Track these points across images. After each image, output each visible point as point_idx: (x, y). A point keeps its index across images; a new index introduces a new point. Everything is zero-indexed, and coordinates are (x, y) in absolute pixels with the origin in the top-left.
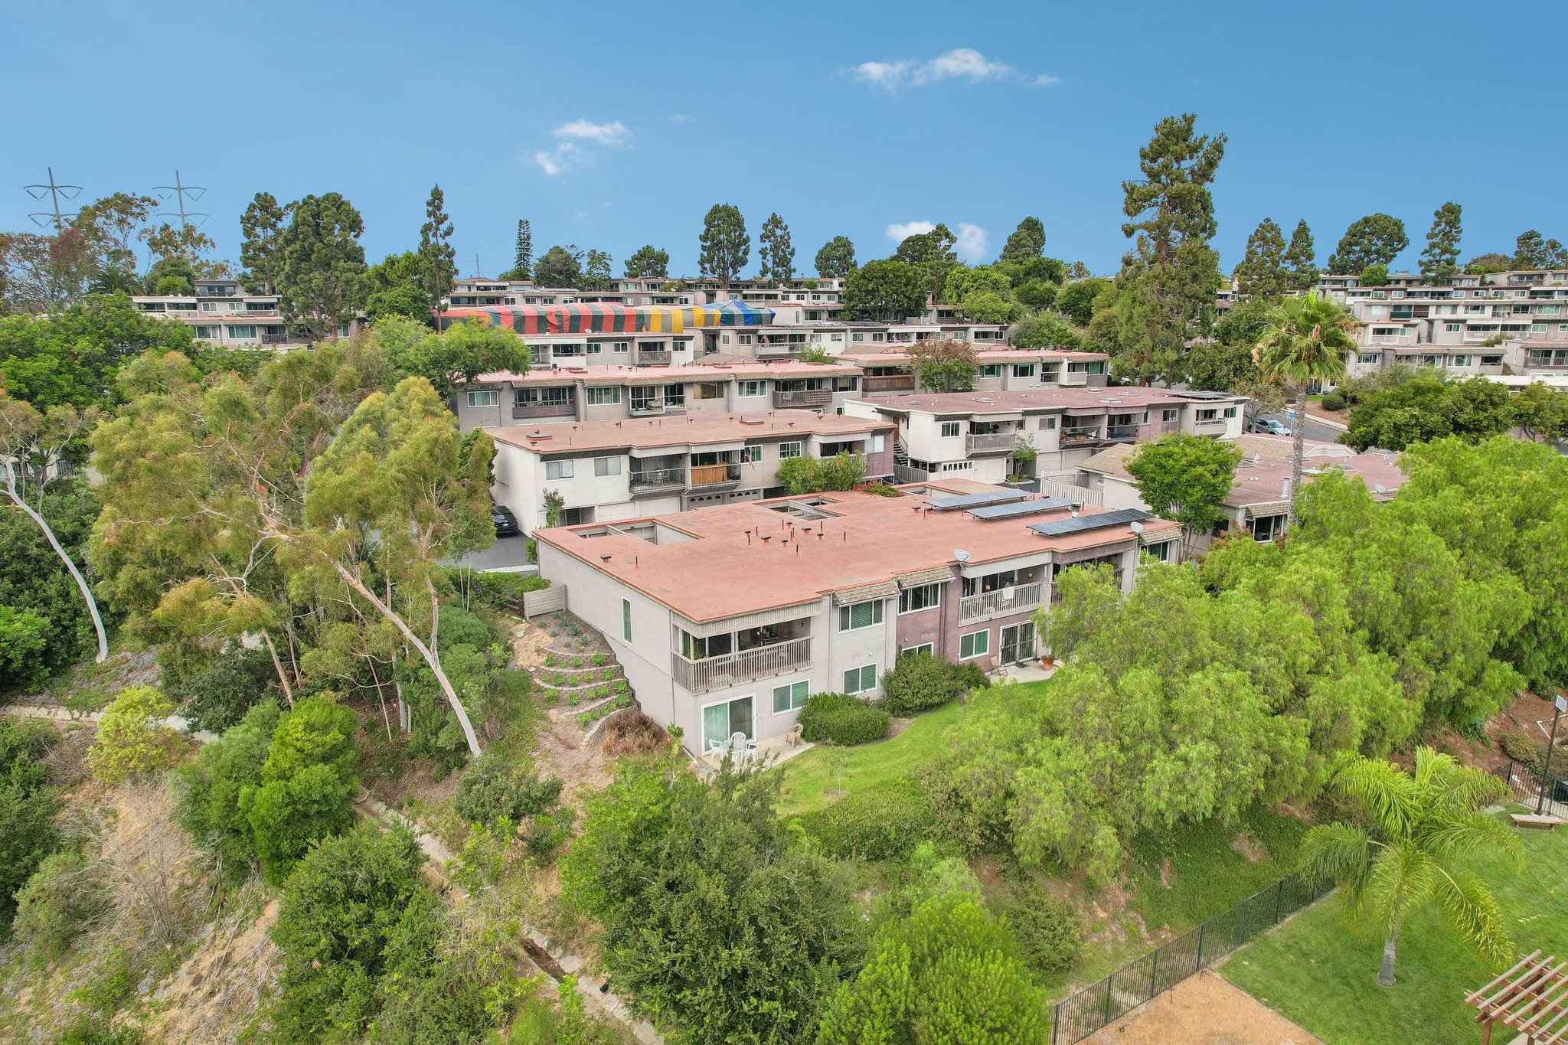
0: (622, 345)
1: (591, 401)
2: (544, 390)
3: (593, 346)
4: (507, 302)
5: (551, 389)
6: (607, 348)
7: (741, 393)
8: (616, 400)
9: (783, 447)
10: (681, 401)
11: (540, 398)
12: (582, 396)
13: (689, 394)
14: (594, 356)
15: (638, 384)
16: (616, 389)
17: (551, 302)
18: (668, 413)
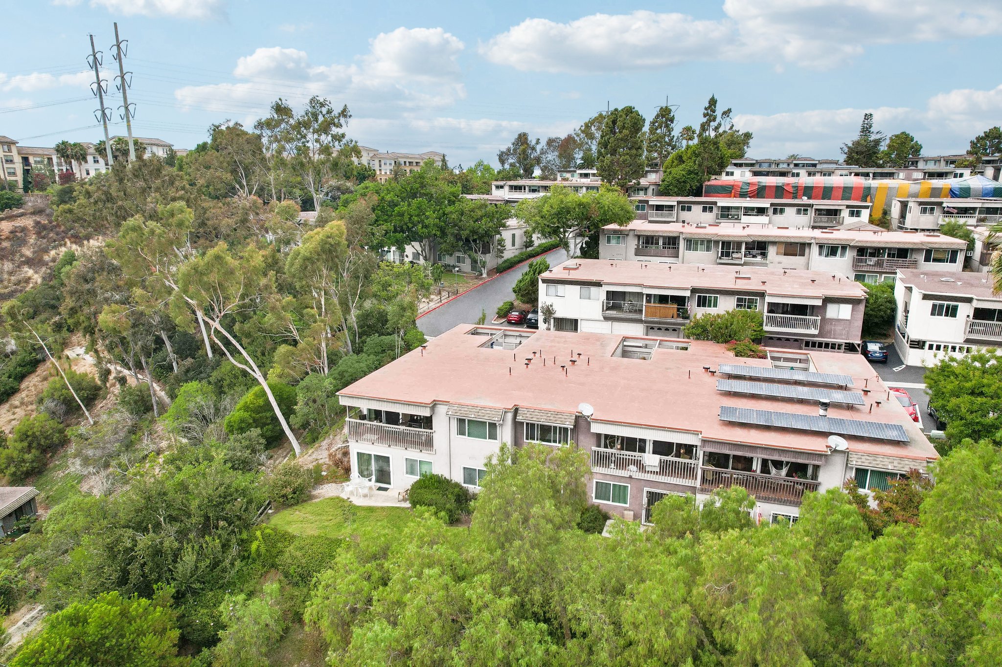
0: (803, 209)
1: (689, 248)
3: (778, 210)
4: (793, 175)
6: (790, 212)
7: (820, 254)
9: (739, 300)
10: (764, 255)
12: (682, 244)
13: (772, 251)
14: (778, 218)
15: (726, 239)
17: (830, 175)
18: (745, 264)
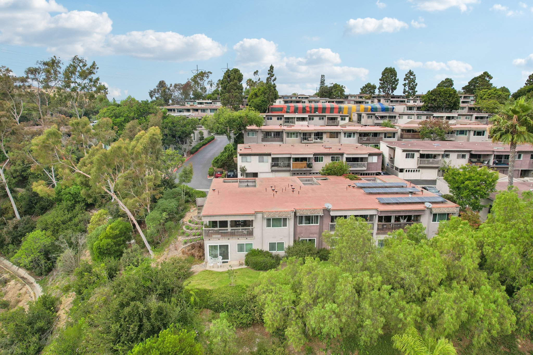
0: (322, 118)
1: (288, 137)
2: (274, 132)
3: (311, 118)
4: (302, 102)
5: (277, 132)
6: (316, 119)
7: (345, 137)
8: (297, 137)
9: (332, 157)
10: (321, 138)
11: (273, 135)
12: (285, 135)
13: (324, 136)
14: (311, 121)
15: (305, 132)
16: (297, 133)
17: (318, 102)
18: (314, 143)
